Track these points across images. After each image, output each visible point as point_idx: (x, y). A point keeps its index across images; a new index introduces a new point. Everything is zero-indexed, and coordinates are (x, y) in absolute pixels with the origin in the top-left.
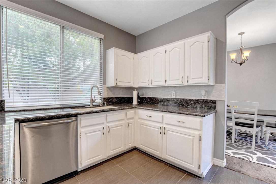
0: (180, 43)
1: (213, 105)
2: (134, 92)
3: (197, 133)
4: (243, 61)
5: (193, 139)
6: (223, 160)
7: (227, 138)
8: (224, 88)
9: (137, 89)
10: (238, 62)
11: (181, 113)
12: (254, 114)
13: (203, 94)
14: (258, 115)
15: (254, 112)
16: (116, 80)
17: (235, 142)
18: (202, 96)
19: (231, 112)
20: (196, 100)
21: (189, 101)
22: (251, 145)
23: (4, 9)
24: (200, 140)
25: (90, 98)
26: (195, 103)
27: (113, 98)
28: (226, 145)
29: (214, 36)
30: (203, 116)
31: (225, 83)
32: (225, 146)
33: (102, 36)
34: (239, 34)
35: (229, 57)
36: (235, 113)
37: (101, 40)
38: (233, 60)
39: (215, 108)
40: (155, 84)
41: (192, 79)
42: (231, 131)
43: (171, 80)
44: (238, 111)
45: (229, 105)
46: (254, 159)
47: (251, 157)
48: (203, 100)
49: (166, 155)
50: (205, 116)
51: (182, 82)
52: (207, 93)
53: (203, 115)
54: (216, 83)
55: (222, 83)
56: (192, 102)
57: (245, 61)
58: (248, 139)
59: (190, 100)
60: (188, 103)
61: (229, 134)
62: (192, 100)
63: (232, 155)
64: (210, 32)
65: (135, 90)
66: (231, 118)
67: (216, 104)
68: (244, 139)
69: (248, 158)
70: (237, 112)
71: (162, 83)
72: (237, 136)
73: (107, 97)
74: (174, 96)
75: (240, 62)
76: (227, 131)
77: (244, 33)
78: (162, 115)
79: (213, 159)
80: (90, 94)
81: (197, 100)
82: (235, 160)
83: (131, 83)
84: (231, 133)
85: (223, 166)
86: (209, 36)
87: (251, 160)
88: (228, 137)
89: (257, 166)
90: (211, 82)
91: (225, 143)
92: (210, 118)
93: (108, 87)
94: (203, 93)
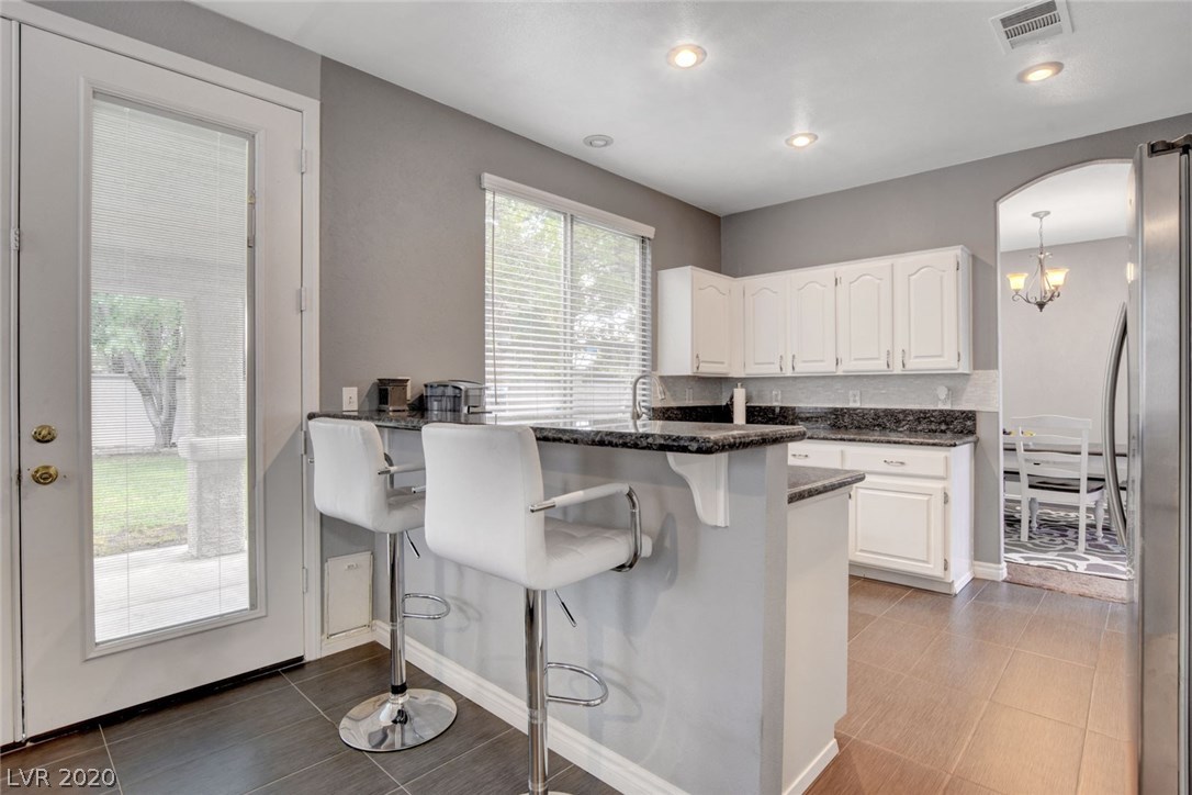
0: (880, 264)
1: (969, 423)
2: (735, 390)
3: (939, 485)
4: (1049, 295)
5: (928, 501)
6: (999, 563)
7: (1005, 532)
8: (994, 381)
9: (744, 381)
10: (1033, 300)
11: (895, 443)
12: (1079, 453)
13: (943, 397)
14: (1090, 454)
15: (1080, 446)
16: (697, 357)
17: (1030, 538)
18: (940, 402)
19: (1014, 450)
20: (921, 411)
21: (901, 416)
22: (1077, 543)
23: (489, 196)
24: (946, 501)
25: (630, 409)
26: (919, 420)
27: (672, 408)
28: (1005, 543)
29: (969, 252)
30: (951, 445)
31: (997, 368)
32: (1003, 546)
33: (649, 231)
34: (1035, 215)
35: (1006, 283)
36: (1025, 450)
37: (643, 240)
38: (1017, 292)
39: (972, 432)
40: (803, 369)
41: (916, 357)
42: (1017, 515)
43: (856, 359)
44: (1034, 444)
45: (1008, 431)
46: (1082, 566)
47: (1074, 565)
48: (941, 411)
49: (856, 550)
50: (955, 445)
51: (888, 365)
52: (953, 393)
53: (952, 443)
54: (976, 367)
55: (989, 368)
56: (911, 418)
57: (1052, 296)
58: (1070, 533)
59: (903, 411)
60: (898, 421)
61: (1012, 522)
62: (912, 412)
63: (1022, 561)
64: (961, 246)
65: (739, 384)
66: (1018, 473)
67: (975, 420)
68: (1056, 533)
69: (1066, 567)
70: (1032, 447)
71: (827, 367)
72: (1035, 525)
73: (659, 405)
74: (855, 401)
75: (1039, 300)
76: (1005, 516)
77: (1048, 213)
78: (842, 452)
79: (973, 565)
80: (631, 397)
81: (925, 412)
82: (1030, 570)
83: (726, 365)
84: (1019, 521)
85: (1001, 579)
86: (957, 256)
87: (1071, 568)
88: (1008, 529)
89: (1085, 578)
90: (964, 368)
91: (1002, 540)
92: (962, 453)
93: (661, 377)
94: (942, 392)
